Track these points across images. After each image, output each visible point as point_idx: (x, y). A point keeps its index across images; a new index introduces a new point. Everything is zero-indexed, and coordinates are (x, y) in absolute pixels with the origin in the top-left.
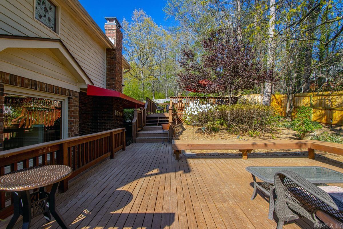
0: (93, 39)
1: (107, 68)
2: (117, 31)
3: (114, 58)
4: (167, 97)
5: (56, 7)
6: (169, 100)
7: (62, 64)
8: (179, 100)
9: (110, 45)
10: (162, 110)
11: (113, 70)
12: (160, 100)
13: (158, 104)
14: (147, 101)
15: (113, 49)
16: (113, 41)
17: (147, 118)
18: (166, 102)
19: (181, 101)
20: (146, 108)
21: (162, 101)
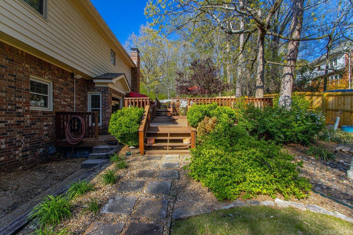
0: (126, 64)
1: (132, 80)
2: (138, 57)
3: (136, 73)
4: (169, 99)
5: (114, 53)
6: (170, 100)
7: (122, 83)
8: (177, 100)
9: (134, 66)
10: (166, 107)
11: (135, 81)
12: (164, 100)
13: (162, 103)
14: (156, 100)
15: (136, 68)
16: (135, 63)
17: (156, 112)
18: (168, 102)
19: (179, 101)
20: (155, 104)
21: (165, 101)
